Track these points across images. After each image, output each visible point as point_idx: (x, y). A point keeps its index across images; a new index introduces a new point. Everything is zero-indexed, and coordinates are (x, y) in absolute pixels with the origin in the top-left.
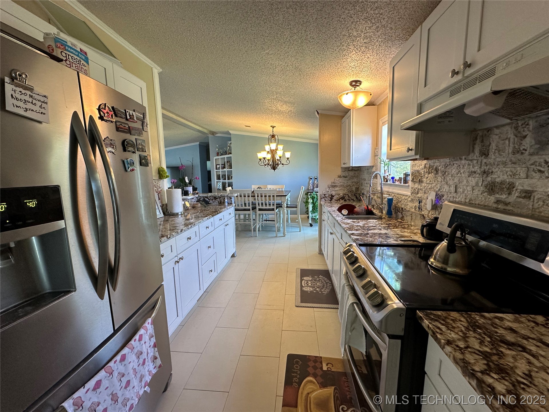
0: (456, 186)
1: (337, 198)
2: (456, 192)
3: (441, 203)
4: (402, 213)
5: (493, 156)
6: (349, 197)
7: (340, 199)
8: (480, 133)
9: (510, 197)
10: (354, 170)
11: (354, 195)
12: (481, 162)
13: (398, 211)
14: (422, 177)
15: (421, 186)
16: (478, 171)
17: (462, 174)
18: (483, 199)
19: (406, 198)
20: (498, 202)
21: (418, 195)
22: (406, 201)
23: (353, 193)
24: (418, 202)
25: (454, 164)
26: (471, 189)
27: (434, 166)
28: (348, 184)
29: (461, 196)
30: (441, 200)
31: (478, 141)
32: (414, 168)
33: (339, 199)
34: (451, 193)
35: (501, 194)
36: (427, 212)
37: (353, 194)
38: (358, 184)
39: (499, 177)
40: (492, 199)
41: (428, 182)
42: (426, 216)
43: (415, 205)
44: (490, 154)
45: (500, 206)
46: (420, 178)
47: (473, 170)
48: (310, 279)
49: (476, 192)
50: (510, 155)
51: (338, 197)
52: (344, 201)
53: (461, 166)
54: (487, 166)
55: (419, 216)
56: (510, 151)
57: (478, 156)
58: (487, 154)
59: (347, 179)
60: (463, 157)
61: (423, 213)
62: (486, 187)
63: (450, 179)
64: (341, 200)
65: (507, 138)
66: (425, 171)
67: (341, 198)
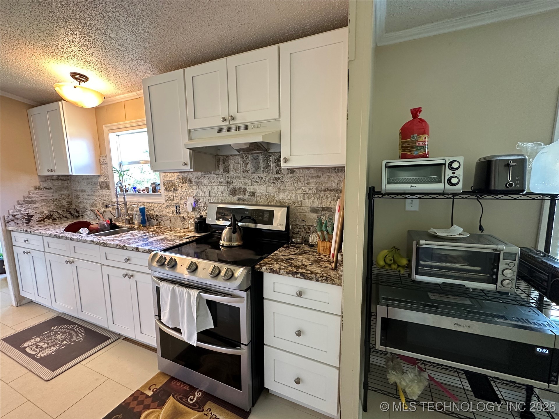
0: (209, 192)
1: (39, 218)
2: (210, 196)
3: (198, 205)
4: (157, 219)
5: (232, 172)
6: (59, 214)
7: (44, 219)
8: (222, 158)
9: (245, 196)
10: (61, 179)
11: (67, 211)
12: (225, 176)
13: (151, 218)
14: (176, 186)
15: (176, 194)
16: (224, 181)
17: (213, 184)
18: (230, 199)
19: (159, 205)
20: (239, 199)
21: (174, 202)
22: (160, 208)
23: (64, 208)
24: (175, 207)
25: (205, 177)
26: (221, 193)
27: (187, 177)
28: (55, 198)
29: (214, 198)
30: (198, 203)
31: (221, 162)
32: (166, 179)
33: (42, 219)
34: (205, 197)
35: (240, 195)
36: (186, 214)
37: (65, 210)
38: (70, 197)
39: (237, 185)
40: (235, 198)
41: (184, 190)
42: (187, 217)
43: (172, 210)
44: (230, 172)
45: (240, 202)
46: (174, 187)
47: (220, 181)
48: (38, 339)
49: (224, 195)
50: (242, 173)
51: (41, 216)
52: (53, 220)
53: (211, 178)
54: (229, 178)
55: (179, 218)
56: (241, 171)
57: (222, 172)
58: (228, 171)
59: (52, 191)
60: (213, 172)
61: (182, 215)
62: (230, 191)
63: (204, 187)
64: (46, 219)
65: (239, 163)
66: (179, 181)
67: (46, 218)
